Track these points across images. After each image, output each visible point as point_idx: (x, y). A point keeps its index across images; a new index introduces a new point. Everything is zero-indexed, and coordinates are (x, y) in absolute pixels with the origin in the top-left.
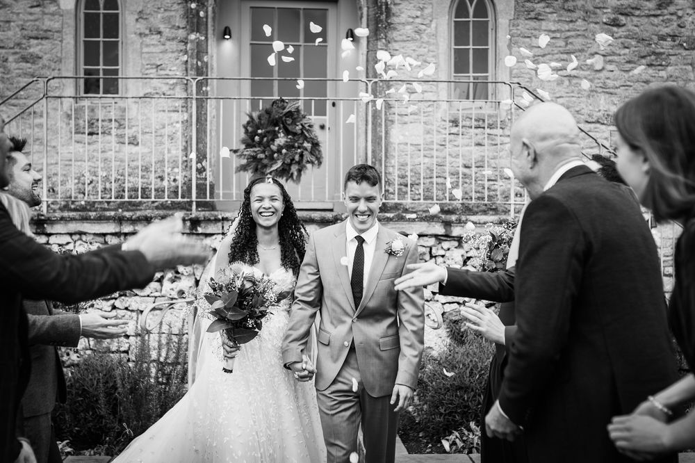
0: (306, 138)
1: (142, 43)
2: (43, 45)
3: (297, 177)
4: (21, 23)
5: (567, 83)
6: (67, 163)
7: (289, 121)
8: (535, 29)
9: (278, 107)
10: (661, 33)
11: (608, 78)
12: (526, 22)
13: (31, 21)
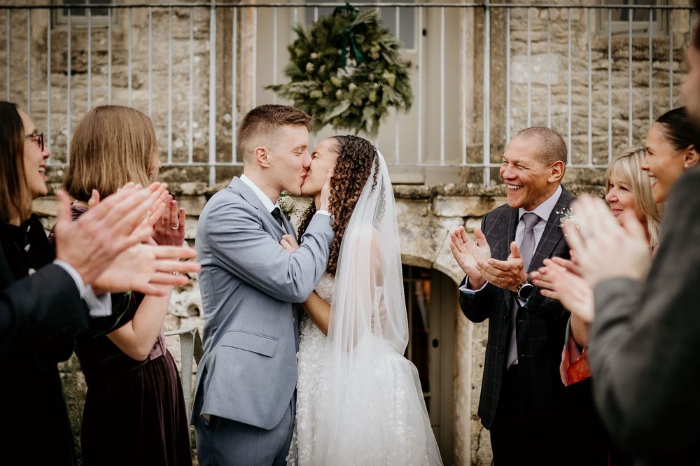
0: (386, 66)
3: (372, 128)
6: (38, 115)
7: (361, 39)
9: (343, 17)
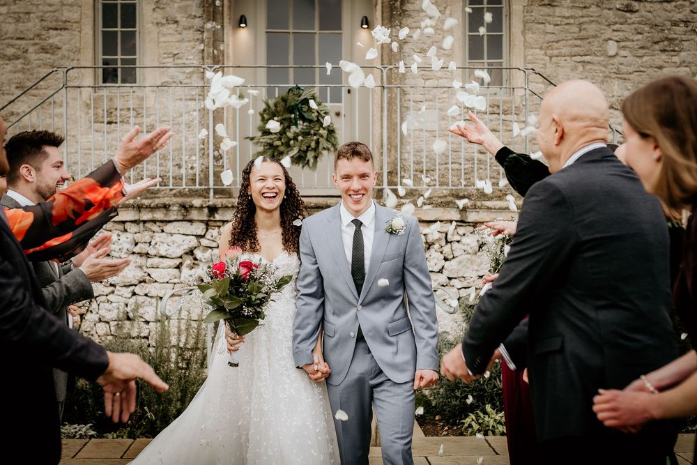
0: (321, 126)
1: (158, 33)
2: (62, 35)
3: (313, 164)
4: (40, 14)
5: (581, 68)
7: (305, 108)
8: (549, 16)
9: (294, 94)
10: (674, 19)
11: (621, 64)
12: (540, 8)
13: (51, 12)
